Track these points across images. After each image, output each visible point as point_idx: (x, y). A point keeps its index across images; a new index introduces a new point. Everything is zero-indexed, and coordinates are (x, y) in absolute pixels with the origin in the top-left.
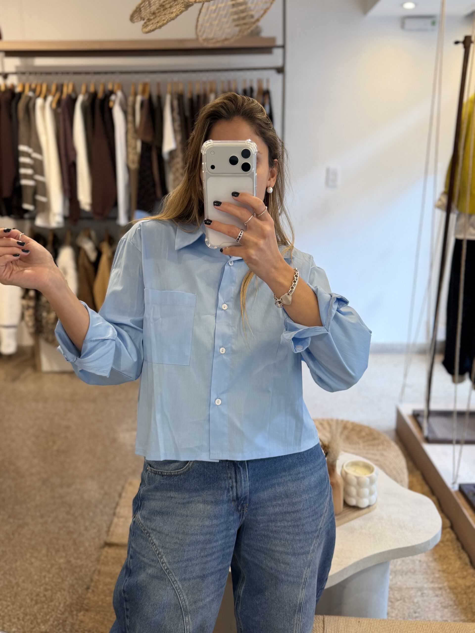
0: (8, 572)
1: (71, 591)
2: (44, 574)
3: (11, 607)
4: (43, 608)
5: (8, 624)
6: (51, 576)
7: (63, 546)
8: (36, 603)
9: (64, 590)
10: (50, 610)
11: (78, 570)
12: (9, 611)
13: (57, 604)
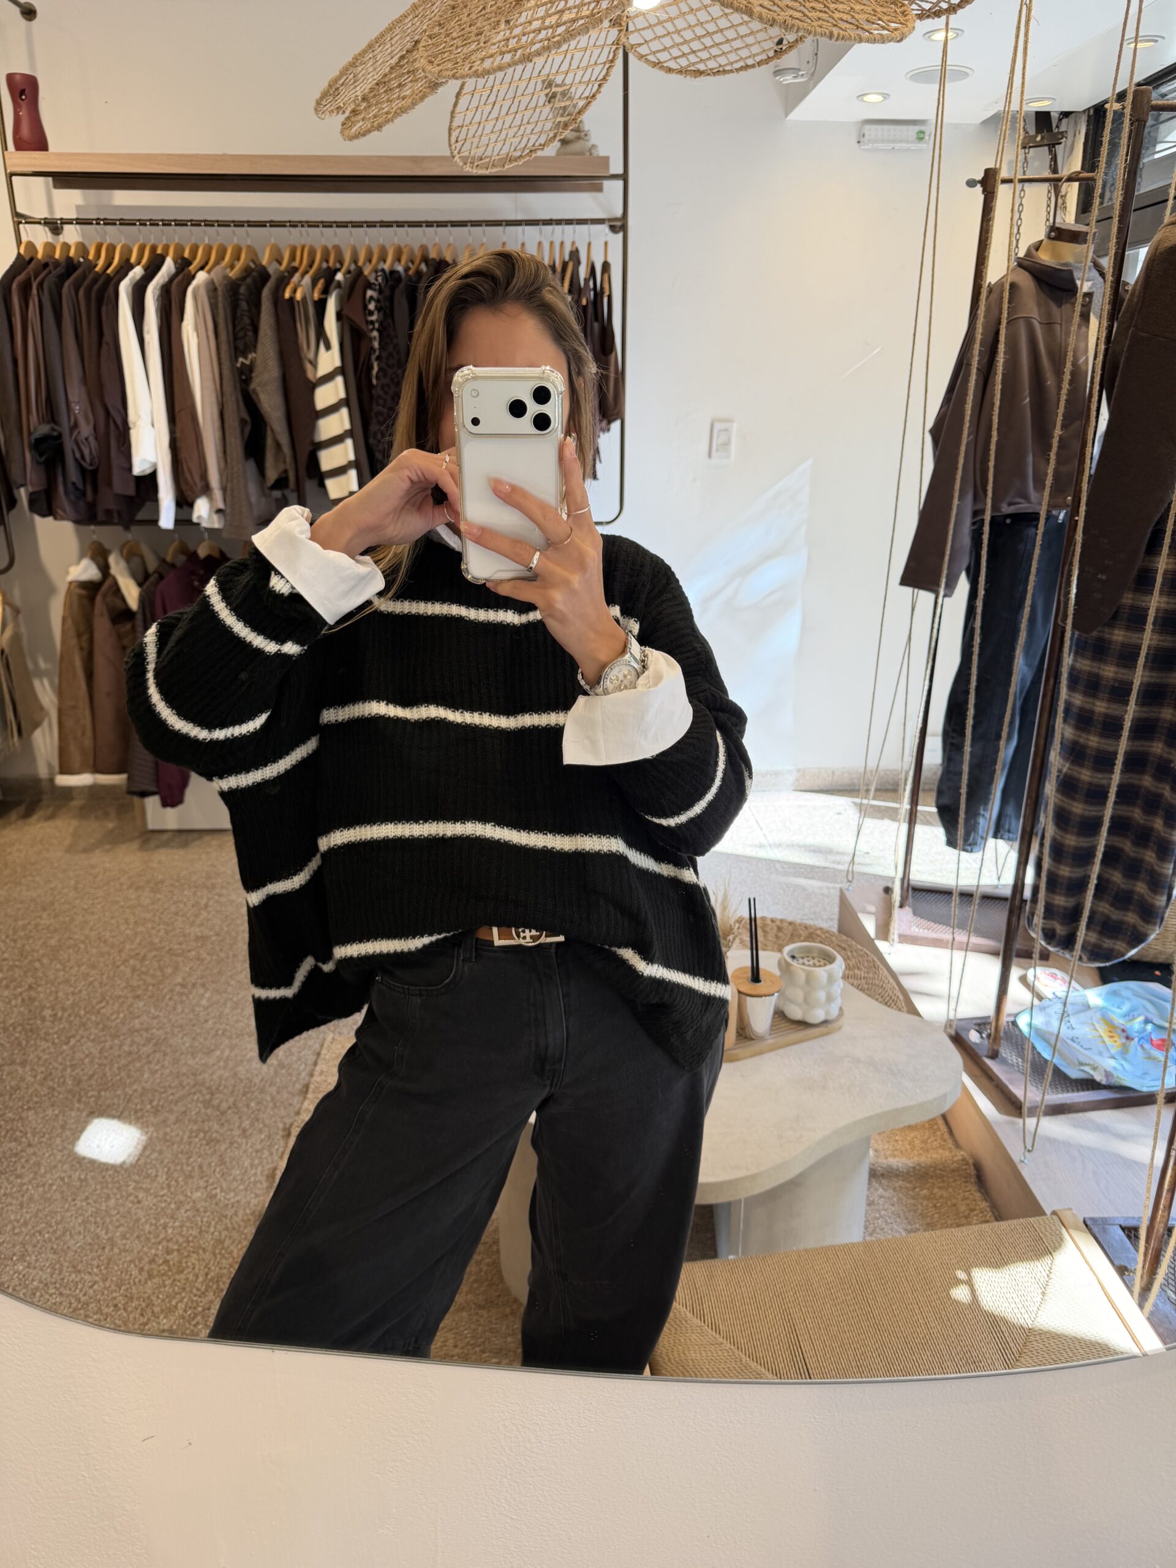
0: (93, 1220)
1: (217, 1251)
2: (162, 1221)
3: (101, 1284)
4: (165, 1286)
5: (95, 1317)
6: (177, 1224)
7: (201, 1167)
8: (150, 1276)
9: (204, 1250)
10: (176, 1288)
11: (230, 1213)
12: (95, 1292)
13: (191, 1277)
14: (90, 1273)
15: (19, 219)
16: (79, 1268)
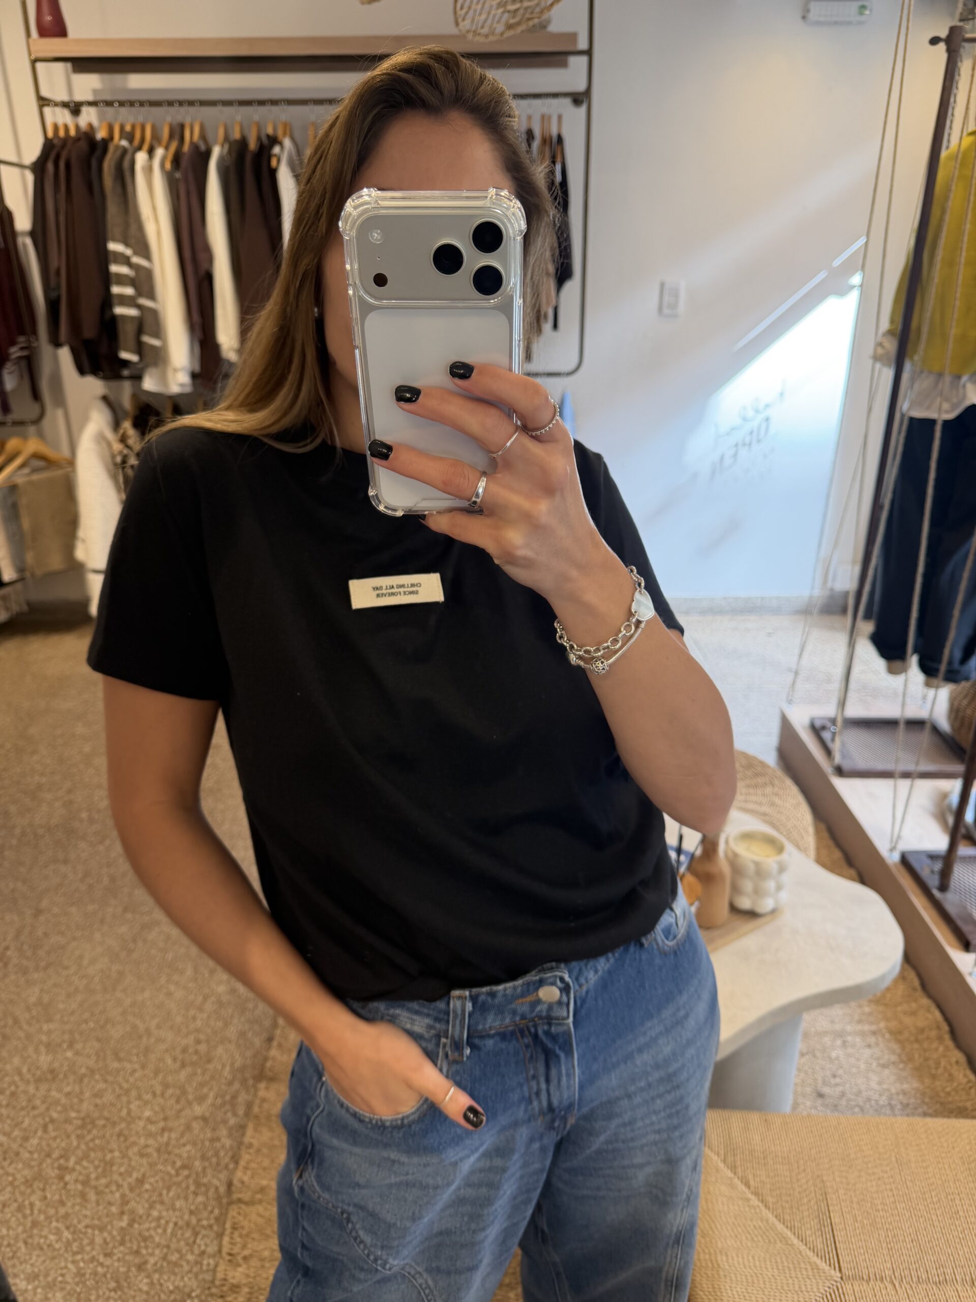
0: (130, 1010)
1: (241, 1042)
3: (140, 1072)
10: (207, 1078)
12: (136, 1079)
14: (130, 1061)
15: (43, 102)
16: (122, 1055)
